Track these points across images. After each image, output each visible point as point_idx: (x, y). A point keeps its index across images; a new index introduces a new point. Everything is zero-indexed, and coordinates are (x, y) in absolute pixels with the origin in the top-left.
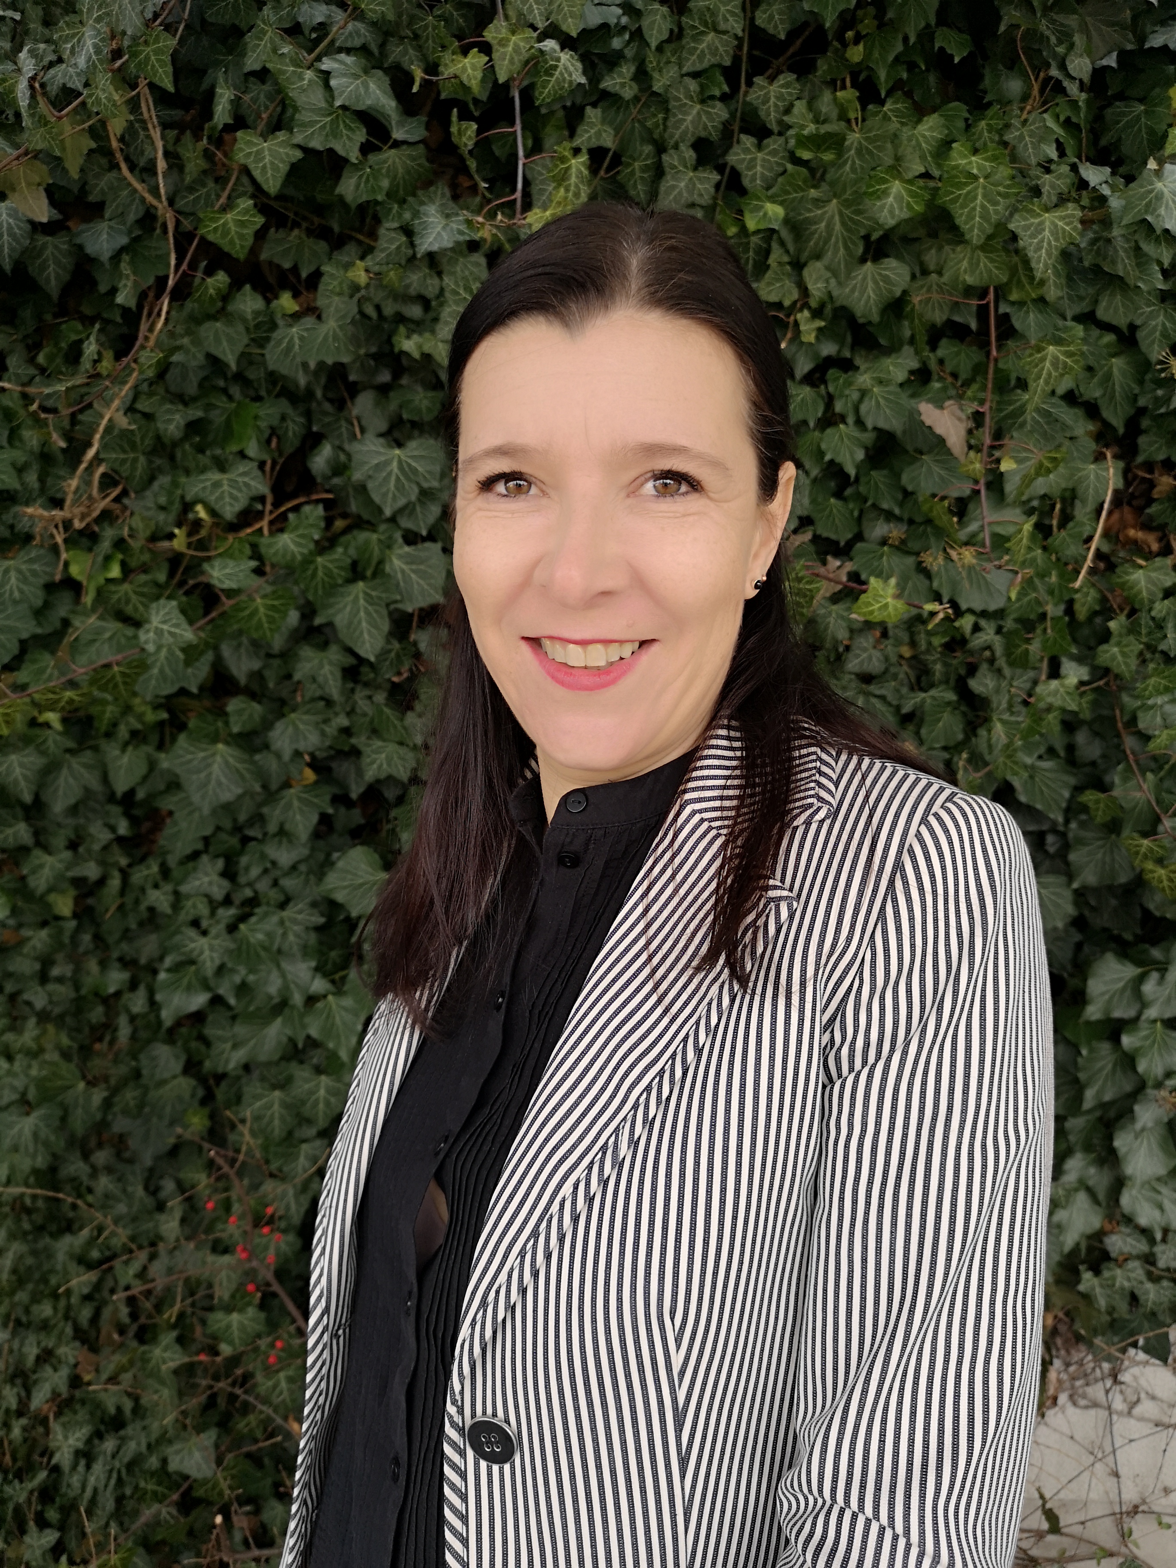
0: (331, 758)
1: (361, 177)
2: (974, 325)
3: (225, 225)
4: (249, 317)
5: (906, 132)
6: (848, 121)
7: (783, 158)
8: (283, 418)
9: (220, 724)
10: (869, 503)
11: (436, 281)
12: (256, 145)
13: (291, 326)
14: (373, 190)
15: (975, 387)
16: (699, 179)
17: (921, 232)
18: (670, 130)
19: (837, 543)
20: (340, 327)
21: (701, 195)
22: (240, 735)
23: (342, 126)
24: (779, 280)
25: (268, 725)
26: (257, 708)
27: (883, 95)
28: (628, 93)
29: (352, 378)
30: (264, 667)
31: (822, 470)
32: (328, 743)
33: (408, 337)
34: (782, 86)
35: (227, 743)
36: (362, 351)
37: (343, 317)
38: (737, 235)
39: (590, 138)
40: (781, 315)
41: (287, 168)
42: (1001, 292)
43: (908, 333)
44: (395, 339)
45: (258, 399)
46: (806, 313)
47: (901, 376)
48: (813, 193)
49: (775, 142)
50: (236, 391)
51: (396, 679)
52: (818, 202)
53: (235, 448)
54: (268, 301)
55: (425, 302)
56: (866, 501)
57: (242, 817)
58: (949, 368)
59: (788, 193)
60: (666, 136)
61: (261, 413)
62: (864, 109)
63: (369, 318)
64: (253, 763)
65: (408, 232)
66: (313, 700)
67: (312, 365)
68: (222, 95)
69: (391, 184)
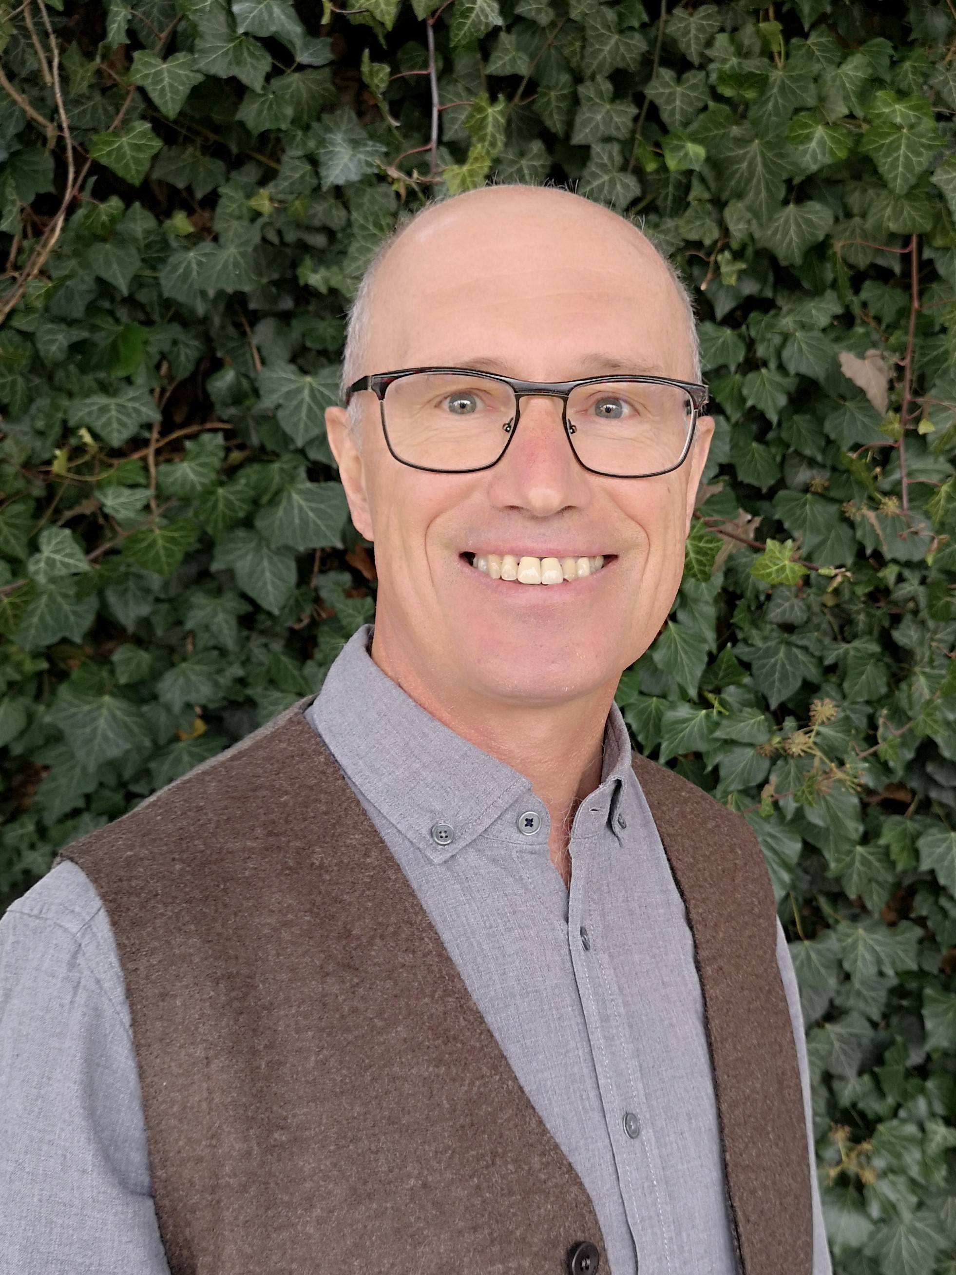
0: (224, 708)
1: (263, 103)
2: (897, 269)
3: (120, 148)
4: (139, 235)
5: (830, 73)
6: (771, 58)
7: (702, 93)
8: (175, 342)
9: (105, 674)
10: (792, 449)
11: (343, 213)
12: (155, 66)
13: (187, 249)
14: (277, 119)
15: (898, 333)
16: (616, 111)
17: (845, 174)
18: (587, 60)
19: (759, 490)
20: (241, 254)
21: (618, 128)
22: (127, 686)
23: (246, 54)
24: (697, 218)
25: (156, 675)
26: (144, 657)
27: (806, 27)
28: (544, 19)
29: (252, 306)
30: (154, 613)
31: (744, 415)
32: (221, 694)
33: (315, 271)
34: (703, 18)
35: (113, 695)
36: (265, 280)
37: (245, 244)
38: (657, 171)
39: (504, 65)
40: (701, 254)
41: (188, 91)
42: (924, 239)
43: (829, 276)
44: (300, 271)
45: (148, 323)
46: (727, 255)
47: (823, 320)
48: (735, 130)
49: (695, 76)
50: (122, 313)
51: (297, 627)
52: (741, 142)
53: (121, 373)
54: (160, 223)
55: (331, 234)
56: (788, 446)
57: (128, 774)
58: (872, 312)
59: (708, 130)
60: (583, 65)
61: (152, 339)
62: (787, 41)
63: (272, 244)
64: (142, 715)
65: (313, 161)
66: (207, 649)
67: (211, 293)
68: (117, 14)
69: (295, 110)
